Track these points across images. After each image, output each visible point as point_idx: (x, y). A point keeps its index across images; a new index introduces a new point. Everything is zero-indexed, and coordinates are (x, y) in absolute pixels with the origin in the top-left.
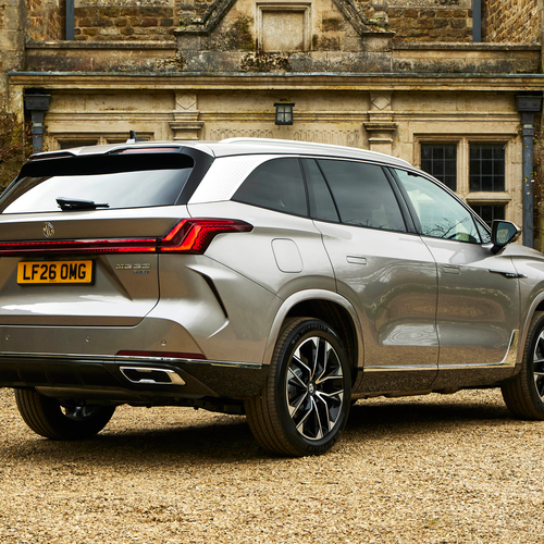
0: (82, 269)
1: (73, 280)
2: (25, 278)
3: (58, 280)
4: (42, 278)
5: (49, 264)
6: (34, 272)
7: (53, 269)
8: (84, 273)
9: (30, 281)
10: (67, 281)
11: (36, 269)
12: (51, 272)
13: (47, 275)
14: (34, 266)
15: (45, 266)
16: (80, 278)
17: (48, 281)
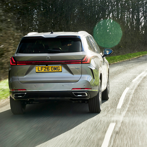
0: (58, 68)
1: (55, 71)
2: (38, 71)
3: (50, 71)
4: (44, 70)
5: (47, 67)
6: (41, 69)
7: (48, 68)
8: (59, 69)
9: (41, 71)
10: (54, 71)
11: (42, 68)
12: (48, 69)
13: (46, 70)
14: (41, 67)
15: (46, 67)
16: (58, 70)
17: (47, 71)
